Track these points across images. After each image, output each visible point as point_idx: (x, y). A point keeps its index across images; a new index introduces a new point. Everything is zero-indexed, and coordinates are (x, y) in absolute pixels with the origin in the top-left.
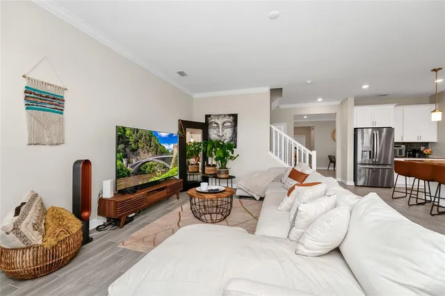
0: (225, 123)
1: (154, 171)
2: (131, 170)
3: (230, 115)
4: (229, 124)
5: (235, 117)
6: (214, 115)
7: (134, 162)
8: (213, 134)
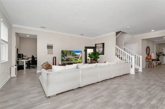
0: (100, 46)
1: (72, 60)
2: (65, 60)
3: (102, 44)
4: (102, 47)
5: (103, 44)
6: (98, 44)
7: (66, 58)
8: (97, 50)
